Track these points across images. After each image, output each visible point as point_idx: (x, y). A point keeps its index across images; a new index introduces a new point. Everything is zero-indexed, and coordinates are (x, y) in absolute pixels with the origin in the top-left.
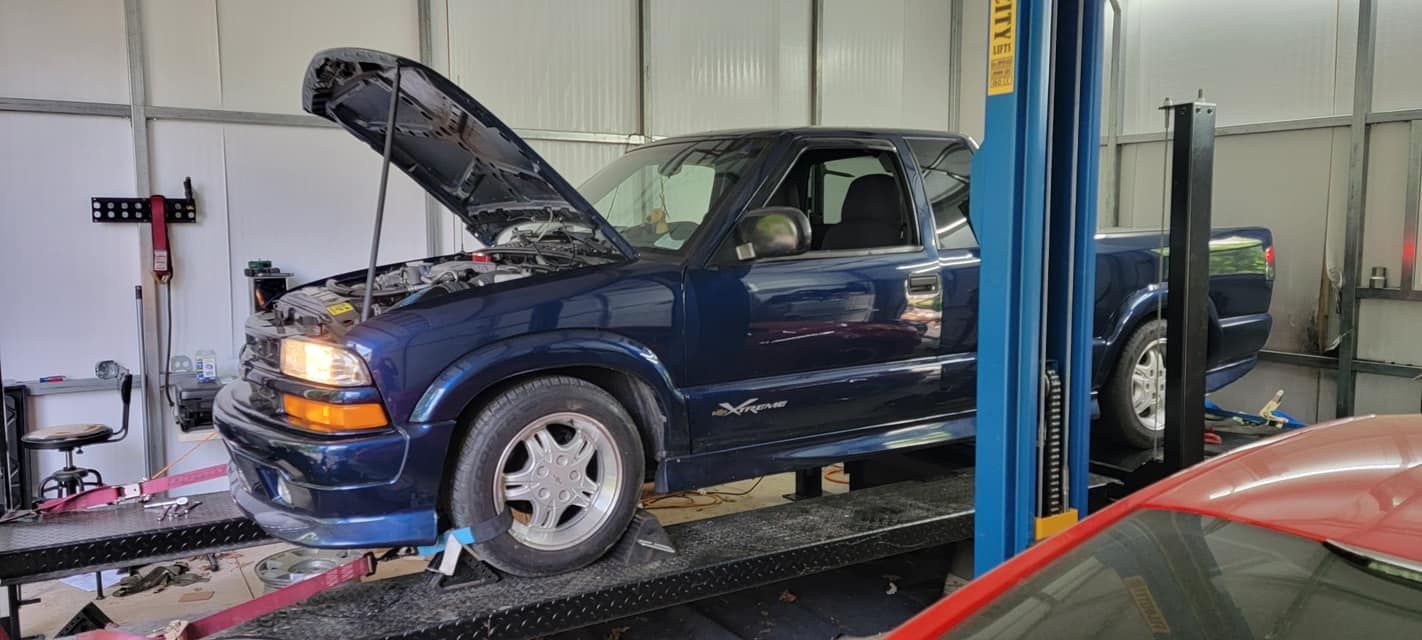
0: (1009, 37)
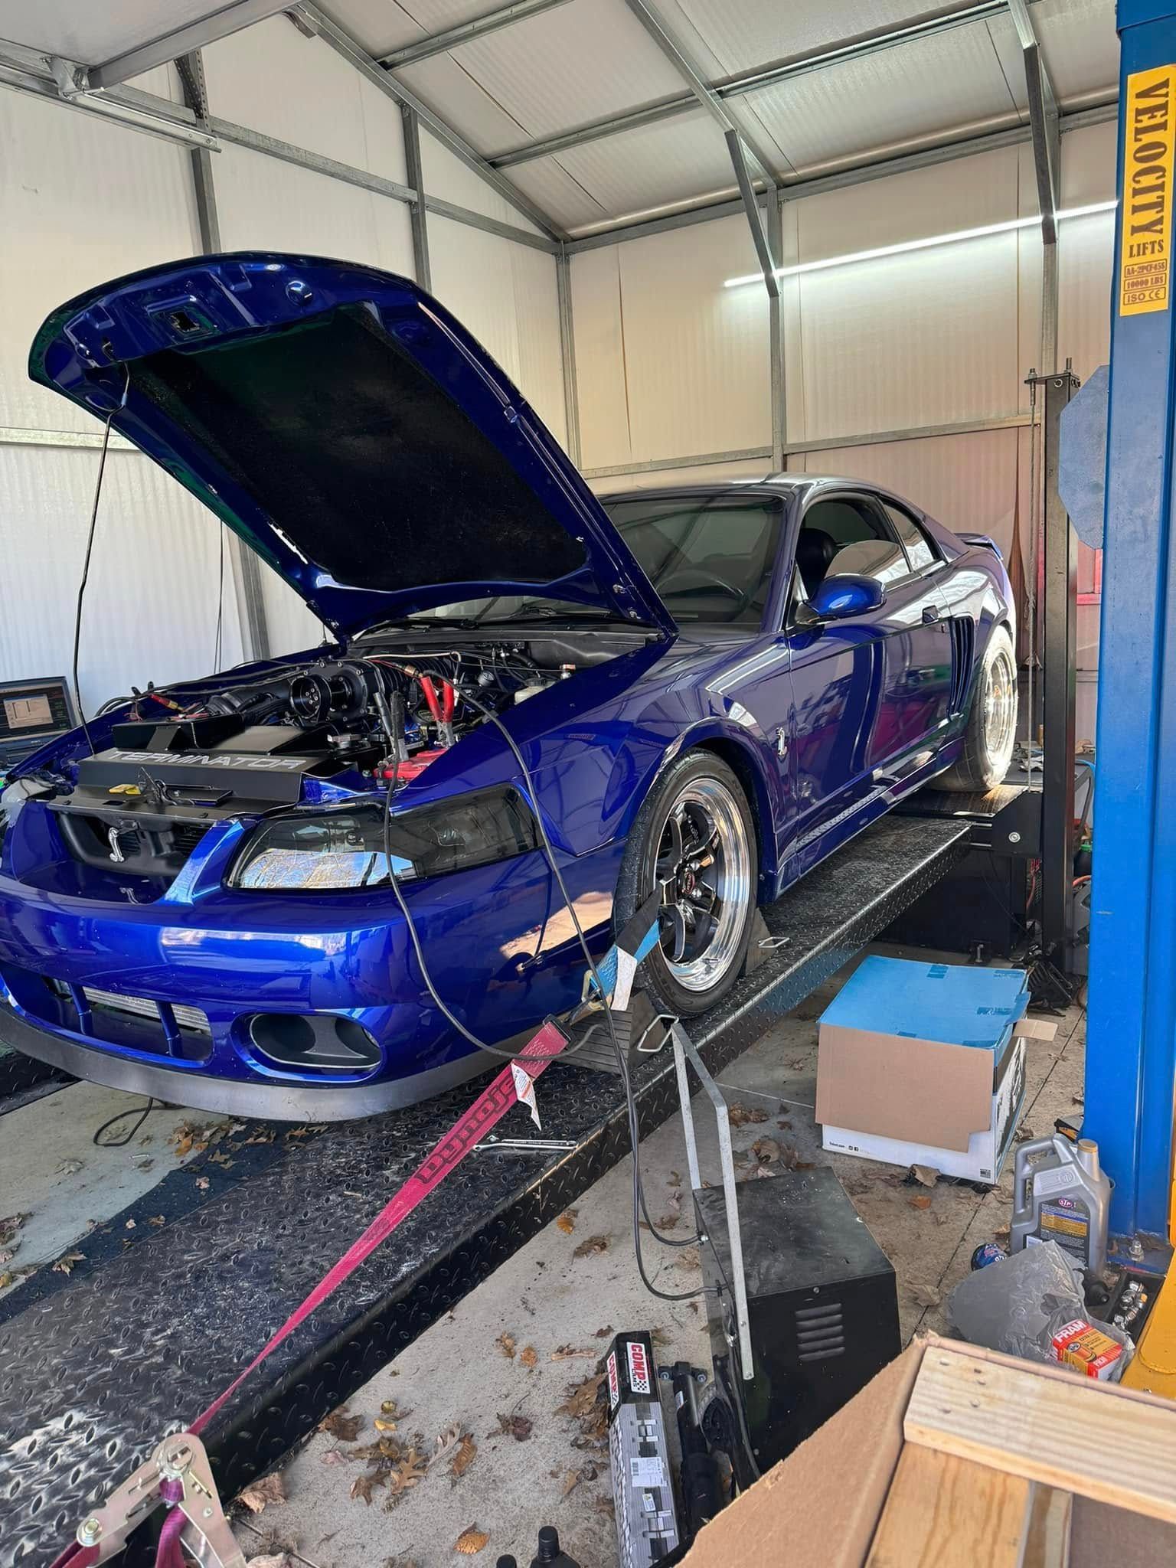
0: (1161, 231)
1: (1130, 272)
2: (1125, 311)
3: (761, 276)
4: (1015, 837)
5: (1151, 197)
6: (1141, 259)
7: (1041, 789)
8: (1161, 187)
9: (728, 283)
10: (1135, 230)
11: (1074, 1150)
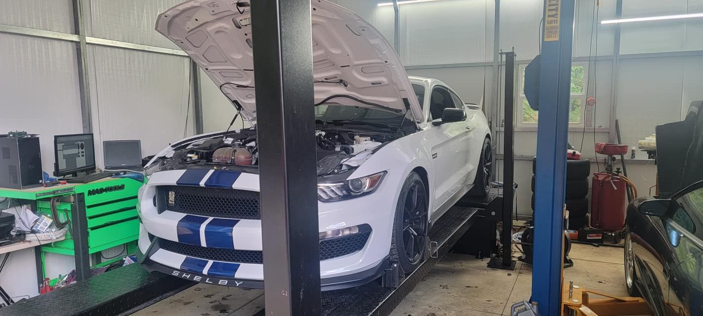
0: (557, 17)
1: (548, 28)
2: (547, 40)
3: (392, 4)
4: (493, 213)
5: (554, 7)
6: (551, 25)
7: (502, 196)
8: (557, 4)
9: (379, 5)
10: (549, 16)
11: (531, 305)
